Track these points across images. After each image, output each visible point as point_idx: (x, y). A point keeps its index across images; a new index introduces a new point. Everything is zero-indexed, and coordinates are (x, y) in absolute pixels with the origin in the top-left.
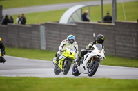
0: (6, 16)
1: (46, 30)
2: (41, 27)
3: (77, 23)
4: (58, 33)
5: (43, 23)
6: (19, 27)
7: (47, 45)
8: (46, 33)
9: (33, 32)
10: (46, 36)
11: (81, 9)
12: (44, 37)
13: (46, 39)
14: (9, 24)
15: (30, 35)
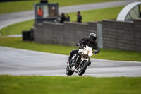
0: (63, 15)
1: (103, 28)
2: (98, 25)
3: (134, 20)
4: (115, 30)
5: (100, 21)
6: (75, 25)
7: (104, 43)
8: (103, 31)
9: (90, 30)
10: (103, 34)
11: (139, 5)
12: (101, 35)
13: (103, 37)
14: (65, 22)
15: (86, 33)
